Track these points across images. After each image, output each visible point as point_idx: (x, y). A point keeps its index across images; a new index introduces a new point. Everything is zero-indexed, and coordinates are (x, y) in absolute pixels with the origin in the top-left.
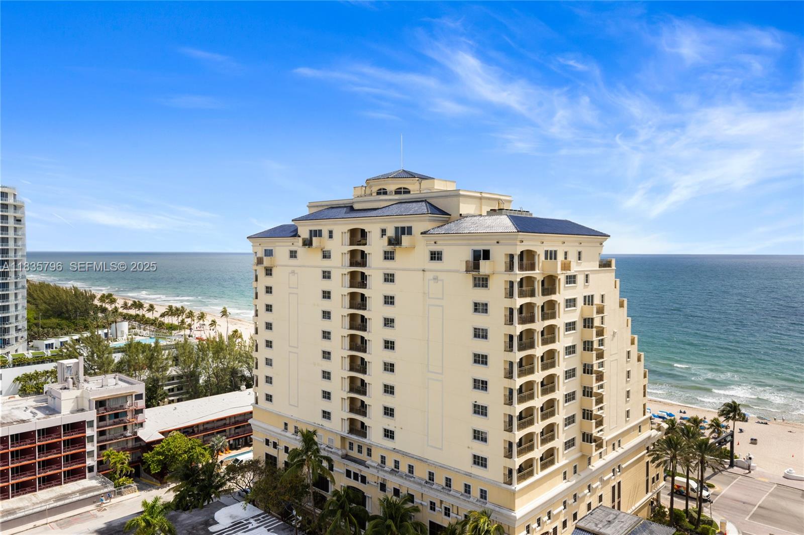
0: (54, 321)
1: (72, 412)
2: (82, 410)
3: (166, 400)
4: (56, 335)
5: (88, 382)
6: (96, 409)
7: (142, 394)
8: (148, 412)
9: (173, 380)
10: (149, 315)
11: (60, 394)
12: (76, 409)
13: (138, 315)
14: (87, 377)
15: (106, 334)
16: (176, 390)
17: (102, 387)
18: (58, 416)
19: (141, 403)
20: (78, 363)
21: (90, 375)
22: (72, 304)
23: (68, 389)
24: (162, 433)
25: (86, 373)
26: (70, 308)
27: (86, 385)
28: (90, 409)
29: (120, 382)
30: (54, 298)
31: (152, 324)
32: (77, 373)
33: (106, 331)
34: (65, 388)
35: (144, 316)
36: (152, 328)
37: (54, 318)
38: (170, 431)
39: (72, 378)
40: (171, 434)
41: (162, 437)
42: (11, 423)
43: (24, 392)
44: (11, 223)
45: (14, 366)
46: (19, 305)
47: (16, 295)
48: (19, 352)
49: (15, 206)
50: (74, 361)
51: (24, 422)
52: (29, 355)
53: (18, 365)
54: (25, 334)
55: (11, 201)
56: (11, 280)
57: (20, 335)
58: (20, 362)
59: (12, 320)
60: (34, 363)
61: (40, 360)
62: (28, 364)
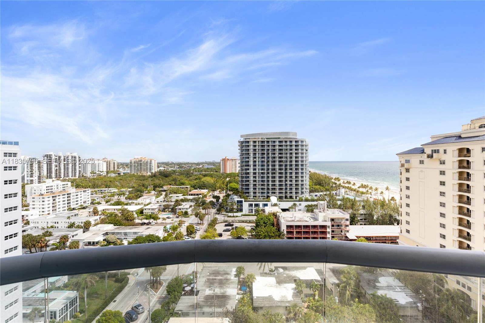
0: (319, 187)
1: (322, 221)
2: (326, 221)
3: (359, 223)
4: (318, 192)
5: (328, 211)
6: (331, 221)
7: (348, 219)
8: (351, 227)
9: (362, 215)
10: (353, 187)
11: (318, 214)
12: (324, 220)
13: (348, 187)
14: (328, 209)
15: (336, 193)
16: (363, 220)
17: (333, 213)
18: (317, 222)
19: (348, 223)
20: (325, 203)
22: (324, 181)
23: (321, 212)
24: (357, 237)
25: (327, 207)
26: (323, 182)
27: (327, 212)
28: (329, 221)
29: (340, 213)
30: (318, 178)
31: (354, 191)
32: (324, 207)
33: (336, 192)
34: (320, 212)
35: (351, 187)
36: (355, 192)
37: (318, 185)
38: (360, 237)
39: (323, 209)
40: (360, 238)
41: (356, 238)
42: (303, 221)
43: (308, 211)
44: (304, 151)
45: (305, 201)
46: (307, 182)
47: (306, 176)
48: (307, 197)
49: (306, 145)
50: (323, 202)
51: (307, 221)
52: (310, 198)
53: (306, 201)
54: (308, 190)
55: (304, 143)
56: (304, 171)
57: (307, 191)
58: (307, 200)
59: (305, 185)
60: (311, 201)
61: (313, 200)
62: (309, 201)
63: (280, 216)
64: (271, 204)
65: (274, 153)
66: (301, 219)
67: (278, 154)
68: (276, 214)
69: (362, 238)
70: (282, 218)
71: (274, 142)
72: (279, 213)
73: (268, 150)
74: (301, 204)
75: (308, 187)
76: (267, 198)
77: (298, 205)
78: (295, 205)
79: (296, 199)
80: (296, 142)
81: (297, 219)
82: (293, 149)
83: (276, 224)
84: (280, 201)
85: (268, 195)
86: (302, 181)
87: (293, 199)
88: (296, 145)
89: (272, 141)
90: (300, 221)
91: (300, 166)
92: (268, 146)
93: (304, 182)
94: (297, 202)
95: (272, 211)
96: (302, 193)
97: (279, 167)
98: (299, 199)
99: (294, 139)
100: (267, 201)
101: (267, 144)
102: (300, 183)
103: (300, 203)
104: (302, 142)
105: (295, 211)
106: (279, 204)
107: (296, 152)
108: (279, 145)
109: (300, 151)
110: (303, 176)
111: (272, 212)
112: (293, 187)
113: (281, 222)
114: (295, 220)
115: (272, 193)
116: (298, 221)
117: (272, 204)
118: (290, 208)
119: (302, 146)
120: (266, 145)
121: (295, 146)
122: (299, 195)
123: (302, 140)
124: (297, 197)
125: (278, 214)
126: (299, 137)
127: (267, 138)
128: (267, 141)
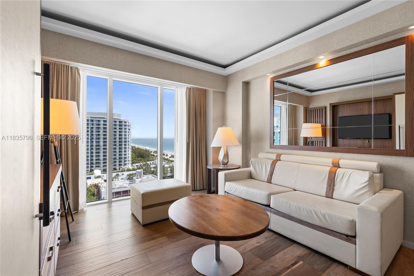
0: (140, 158)
4: (139, 163)
5: (144, 177)
9: (169, 177)
10: (166, 157)
11: (136, 180)
14: (144, 175)
15: (153, 163)
17: (148, 178)
21: (145, 174)
22: (145, 154)
23: (138, 178)
25: (144, 174)
26: (144, 155)
27: (143, 177)
29: (153, 177)
30: (140, 152)
31: (166, 160)
32: (141, 174)
35: (164, 157)
36: (167, 161)
39: (140, 175)
42: (123, 188)
43: (129, 179)
44: (127, 130)
45: (127, 171)
46: (129, 154)
47: (128, 151)
48: (129, 167)
49: (128, 125)
50: (141, 170)
51: (126, 187)
52: (131, 168)
53: (128, 171)
54: (131, 162)
55: (127, 124)
56: (127, 146)
57: (129, 162)
58: (128, 170)
59: (127, 158)
60: (132, 171)
61: (134, 170)
62: (131, 171)
63: (101, 186)
64: (94, 177)
65: (98, 131)
66: (121, 186)
67: (102, 132)
68: (98, 185)
70: (103, 187)
71: (99, 121)
72: (101, 184)
73: (92, 128)
74: (123, 174)
75: (130, 159)
76: (91, 171)
77: (121, 175)
78: (117, 175)
79: (119, 171)
80: (120, 122)
81: (117, 187)
82: (117, 128)
83: (97, 194)
84: (103, 173)
85: (92, 169)
86: (125, 155)
87: (117, 170)
88: (120, 125)
89: (96, 120)
90: (120, 188)
91: (123, 142)
92: (93, 124)
93: (127, 156)
94: (120, 173)
95: (94, 183)
96: (125, 164)
97: (103, 143)
98: (122, 170)
99: (118, 119)
100: (90, 175)
101: (91, 123)
102: (123, 156)
103: (123, 173)
104: (125, 122)
105: (118, 180)
106: (103, 176)
107: (120, 130)
108: (103, 124)
109: (123, 130)
110: (126, 151)
111: (94, 184)
112: (116, 160)
113: (102, 191)
114: (115, 188)
115: (96, 167)
116: (118, 188)
117: (96, 177)
118: (113, 178)
119: (125, 125)
120: (90, 123)
121: (119, 126)
122: (122, 167)
123: (125, 121)
124: (121, 168)
125: (99, 185)
126: (122, 118)
127: (91, 117)
128: (91, 120)
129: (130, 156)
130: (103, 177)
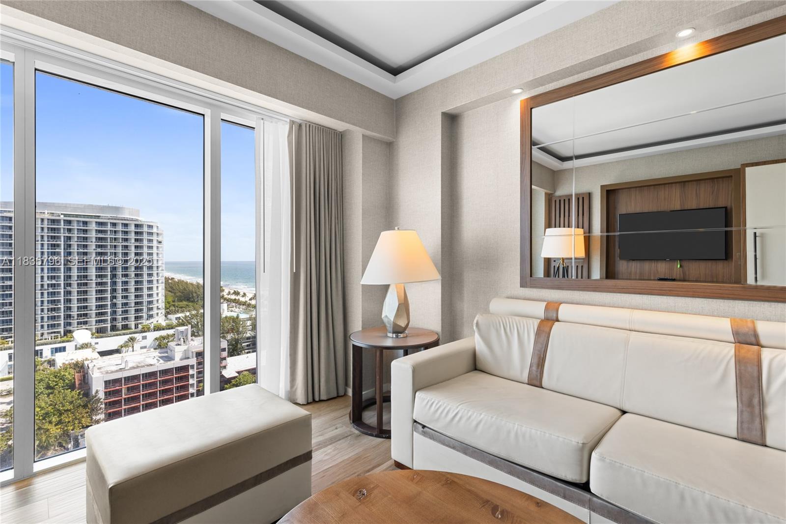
0: (185, 303)
1: (181, 360)
2: (188, 358)
3: (243, 352)
4: (183, 312)
5: (194, 341)
6: (196, 357)
7: (225, 348)
8: (229, 360)
9: (250, 339)
10: (243, 299)
11: (175, 348)
12: (184, 357)
13: (235, 299)
14: (193, 337)
16: (251, 345)
18: (172, 362)
19: (225, 354)
20: (188, 329)
21: (196, 336)
22: (196, 293)
23: (181, 345)
24: (238, 372)
25: (193, 335)
26: (195, 295)
27: (192, 342)
28: (193, 357)
30: (185, 289)
31: (243, 305)
32: (187, 336)
34: (179, 345)
35: (239, 299)
36: (244, 307)
37: (184, 301)
38: (242, 371)
39: (183, 339)
40: (243, 373)
41: (237, 375)
42: (144, 366)
43: (159, 347)
44: (155, 244)
45: (154, 331)
46: (160, 294)
47: (157, 287)
48: (159, 322)
49: (158, 234)
50: (186, 327)
51: (151, 365)
52: (164, 324)
53: (157, 330)
54: (163, 311)
55: (155, 230)
56: (154, 278)
57: (160, 312)
58: (158, 328)
59: (155, 302)
60: (167, 329)
61: (170, 327)
62: (163, 329)
63: (90, 366)
64: (74, 346)
65: (84, 245)
66: (139, 363)
67: (94, 247)
68: (83, 364)
69: (245, 372)
70: (95, 369)
71: (85, 223)
72: (91, 361)
73: (69, 238)
74: (146, 336)
75: (162, 305)
76: (65, 334)
77: (141, 340)
78: (132, 340)
79: (136, 330)
80: (137, 226)
81: (130, 365)
82: (131, 239)
83: (79, 384)
84: (97, 337)
85: (69, 328)
86: (150, 296)
87: (130, 329)
88: (138, 232)
89: (78, 221)
90: (138, 367)
91: (145, 269)
92: (69, 230)
93: (155, 298)
94: (138, 334)
95: (72, 359)
96: (150, 317)
97: (96, 272)
98: (143, 328)
99: (132, 220)
100: (63, 342)
101: (66, 227)
102: (145, 299)
103: (144, 334)
104: (150, 227)
105: (133, 351)
106: (97, 343)
107: (138, 244)
108: (96, 230)
109: (145, 243)
110: (152, 287)
111: (73, 361)
112: (129, 307)
113: (92, 378)
114: (126, 368)
115: (78, 323)
116: (133, 368)
117: (78, 346)
118: (122, 347)
119: (151, 234)
120: (64, 229)
121: (135, 234)
122: (144, 321)
123: (149, 224)
124: (139, 325)
125: (86, 363)
126: (143, 219)
127: (65, 215)
128: (64, 220)
129: (161, 298)
130: (96, 346)
